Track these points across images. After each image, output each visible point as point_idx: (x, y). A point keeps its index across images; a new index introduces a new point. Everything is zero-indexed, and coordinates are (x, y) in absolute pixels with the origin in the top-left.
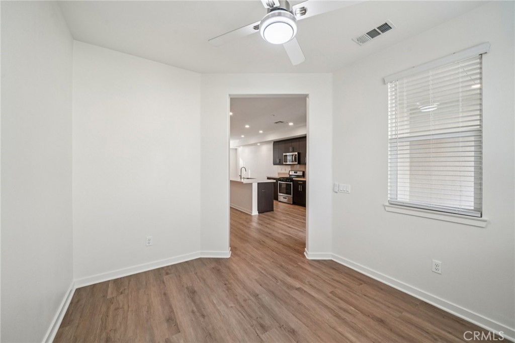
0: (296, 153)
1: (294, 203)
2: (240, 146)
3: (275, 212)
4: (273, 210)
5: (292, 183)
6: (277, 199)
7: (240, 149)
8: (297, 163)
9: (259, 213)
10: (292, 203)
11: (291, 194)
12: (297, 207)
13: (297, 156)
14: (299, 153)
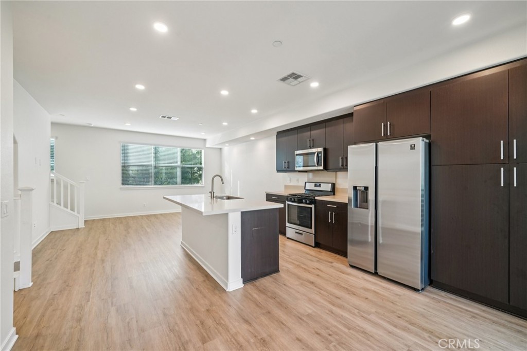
0: (321, 149)
1: (317, 245)
2: (224, 143)
3: (282, 274)
4: (278, 271)
5: (313, 206)
6: (284, 233)
7: (226, 149)
8: (321, 168)
9: (244, 282)
10: (313, 245)
11: (311, 228)
12: (324, 255)
13: (322, 155)
14: (325, 150)
